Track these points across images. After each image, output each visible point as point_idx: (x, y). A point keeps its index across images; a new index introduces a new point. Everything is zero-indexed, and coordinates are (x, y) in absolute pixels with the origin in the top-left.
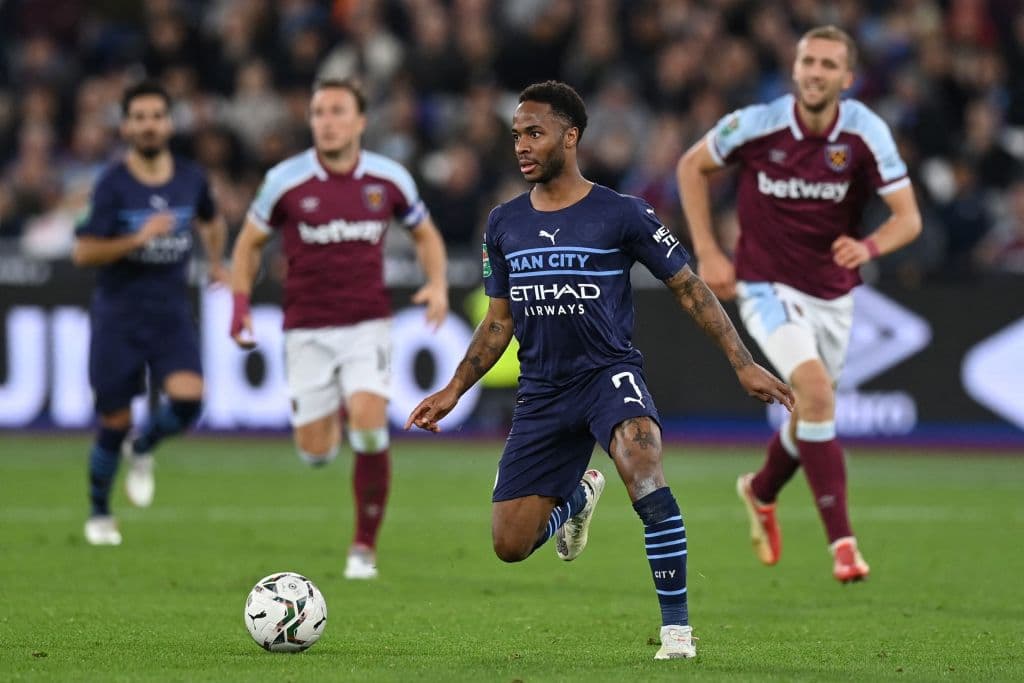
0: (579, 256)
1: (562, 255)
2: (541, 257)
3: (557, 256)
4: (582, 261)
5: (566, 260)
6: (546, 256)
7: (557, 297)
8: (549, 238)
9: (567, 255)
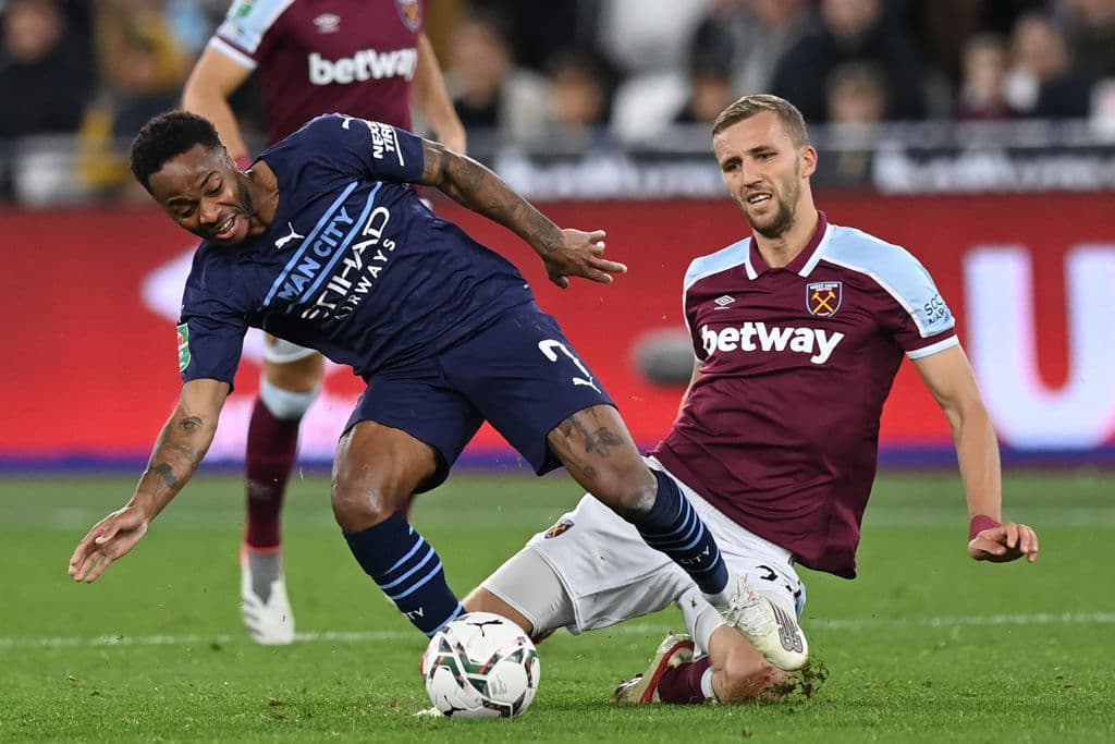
0: (337, 219)
1: (323, 237)
2: (307, 259)
3: (320, 243)
4: (345, 218)
5: (332, 236)
6: (310, 252)
7: (360, 266)
8: (293, 239)
9: (327, 232)
